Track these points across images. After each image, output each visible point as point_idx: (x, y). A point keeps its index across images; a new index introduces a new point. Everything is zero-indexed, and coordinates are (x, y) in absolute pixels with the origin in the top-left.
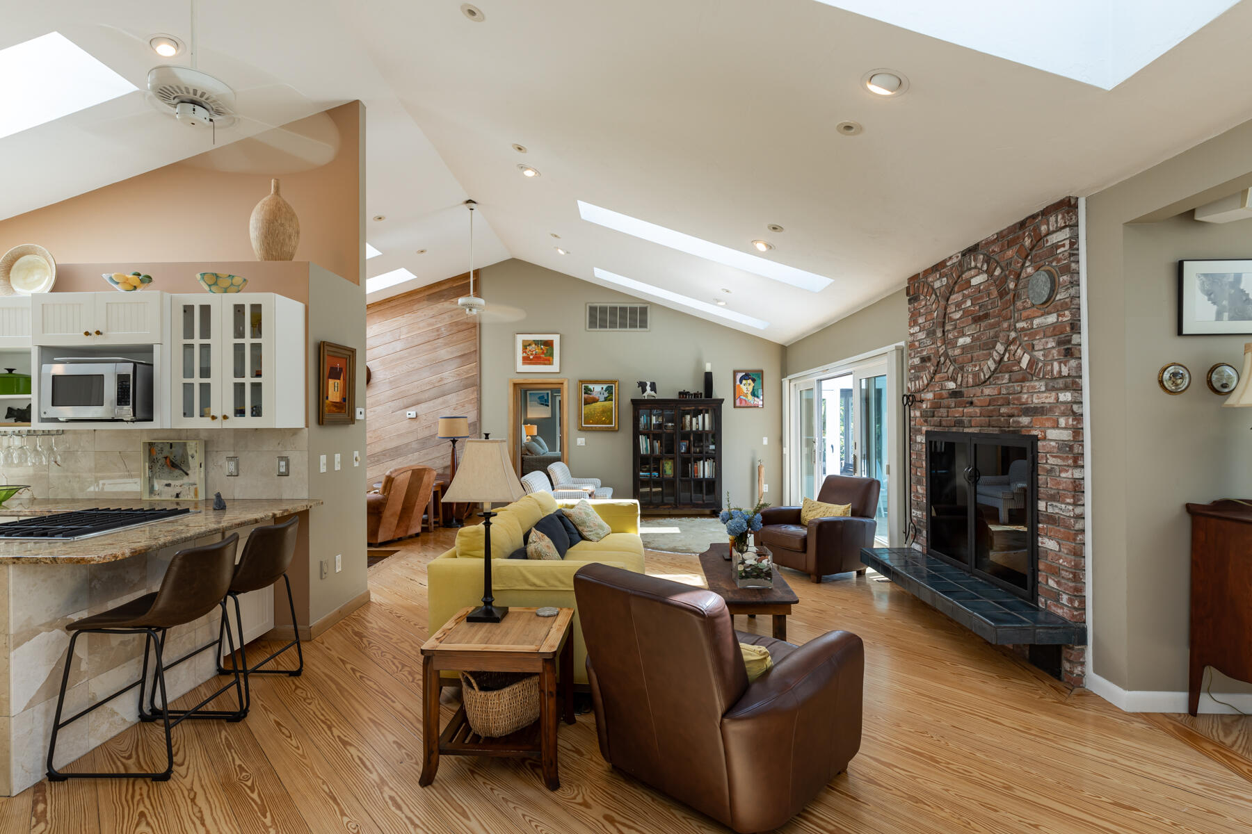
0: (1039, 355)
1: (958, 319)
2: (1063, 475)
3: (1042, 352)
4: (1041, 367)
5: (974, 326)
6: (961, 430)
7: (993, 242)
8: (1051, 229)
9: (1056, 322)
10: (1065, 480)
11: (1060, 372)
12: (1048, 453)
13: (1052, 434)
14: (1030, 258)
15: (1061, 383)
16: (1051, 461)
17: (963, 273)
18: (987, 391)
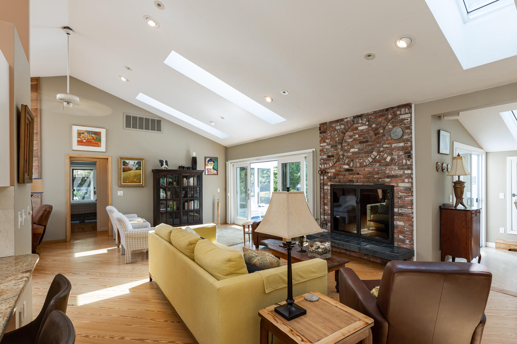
0: (396, 157)
1: (350, 142)
2: (406, 199)
3: (397, 156)
4: (397, 161)
5: (360, 145)
6: (352, 184)
7: (372, 114)
8: (402, 113)
9: (404, 146)
10: (407, 200)
11: (406, 163)
12: (399, 191)
13: (401, 185)
14: (390, 122)
15: (406, 167)
16: (400, 194)
17: (354, 124)
18: (367, 169)
